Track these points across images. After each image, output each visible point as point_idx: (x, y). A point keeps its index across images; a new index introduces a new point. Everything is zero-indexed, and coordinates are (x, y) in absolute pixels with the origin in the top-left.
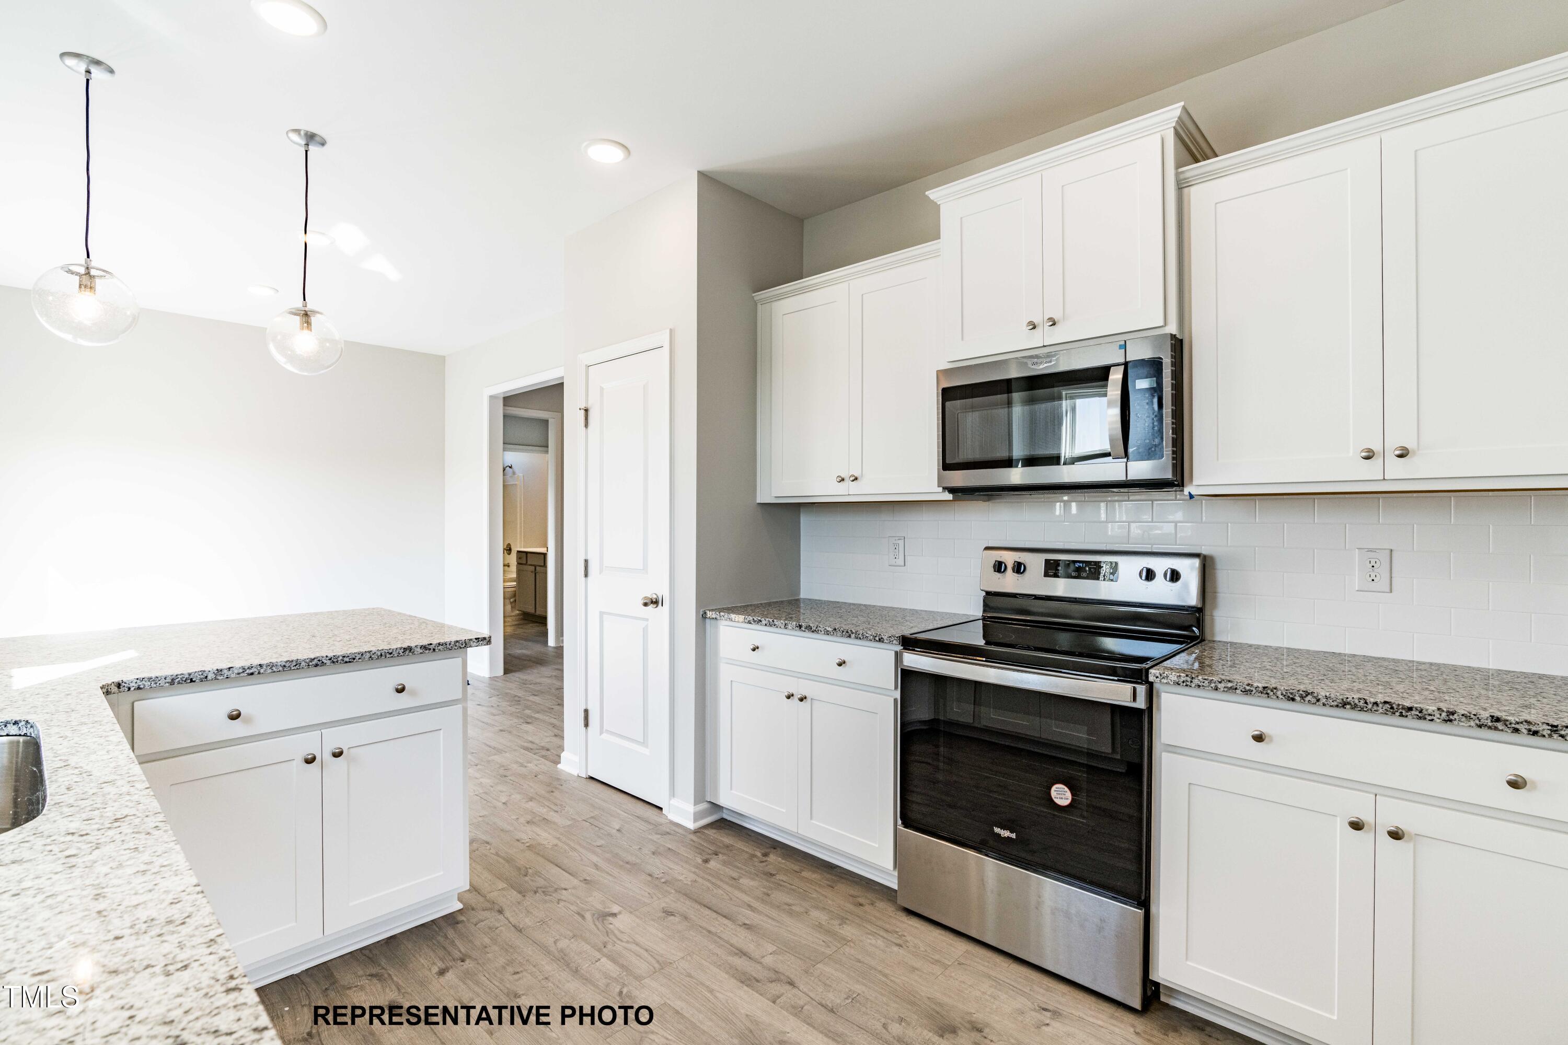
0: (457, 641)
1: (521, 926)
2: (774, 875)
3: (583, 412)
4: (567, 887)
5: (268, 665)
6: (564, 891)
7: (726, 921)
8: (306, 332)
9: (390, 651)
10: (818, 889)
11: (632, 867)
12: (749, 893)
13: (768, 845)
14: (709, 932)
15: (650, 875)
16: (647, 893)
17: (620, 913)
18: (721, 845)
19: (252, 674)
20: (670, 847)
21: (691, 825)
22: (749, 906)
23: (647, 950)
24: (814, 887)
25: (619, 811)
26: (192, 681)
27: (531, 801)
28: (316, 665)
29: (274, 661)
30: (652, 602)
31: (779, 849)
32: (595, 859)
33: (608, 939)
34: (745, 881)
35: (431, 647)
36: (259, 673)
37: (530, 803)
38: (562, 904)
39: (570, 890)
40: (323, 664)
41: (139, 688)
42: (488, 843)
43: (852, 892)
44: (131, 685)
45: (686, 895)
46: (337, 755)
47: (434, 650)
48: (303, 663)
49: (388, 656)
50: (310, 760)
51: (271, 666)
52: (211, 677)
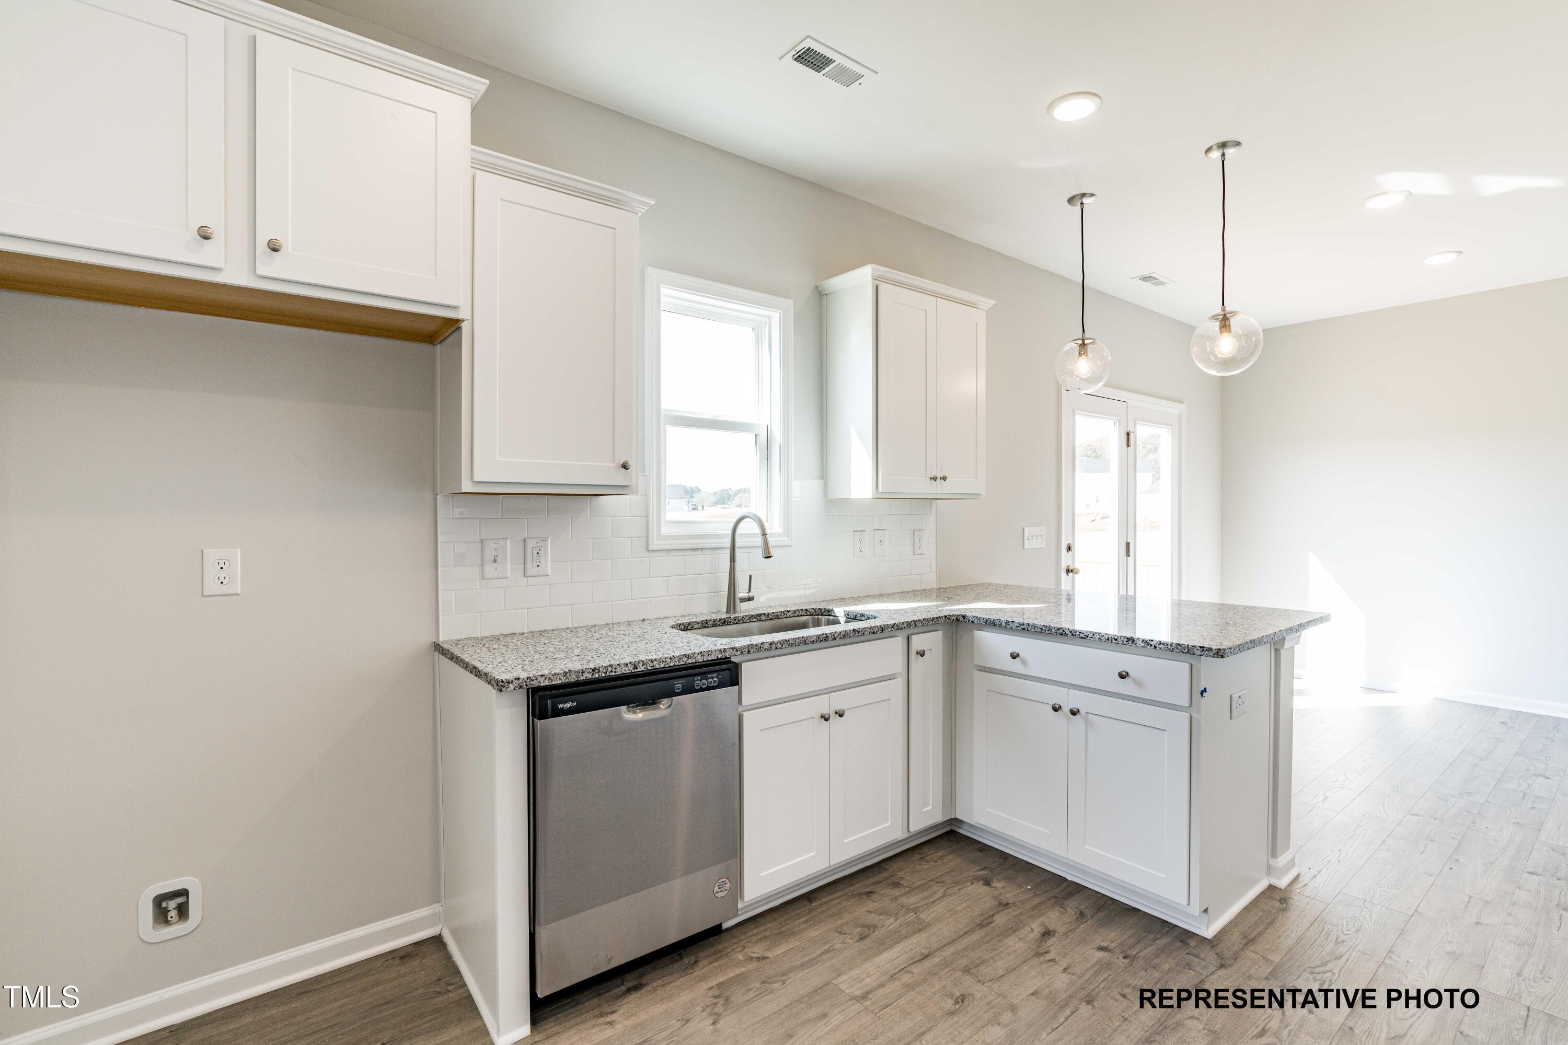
0: (1179, 645)
5: (1032, 625)
9: (1115, 637)
19: (1024, 629)
26: (995, 625)
28: (1062, 634)
36: (1028, 630)
40: (1066, 635)
41: (972, 622)
44: (970, 619)
46: (1074, 713)
47: (1155, 647)
48: (1053, 630)
49: (1114, 641)
50: (1056, 709)
51: (1034, 626)
52: (1003, 624)
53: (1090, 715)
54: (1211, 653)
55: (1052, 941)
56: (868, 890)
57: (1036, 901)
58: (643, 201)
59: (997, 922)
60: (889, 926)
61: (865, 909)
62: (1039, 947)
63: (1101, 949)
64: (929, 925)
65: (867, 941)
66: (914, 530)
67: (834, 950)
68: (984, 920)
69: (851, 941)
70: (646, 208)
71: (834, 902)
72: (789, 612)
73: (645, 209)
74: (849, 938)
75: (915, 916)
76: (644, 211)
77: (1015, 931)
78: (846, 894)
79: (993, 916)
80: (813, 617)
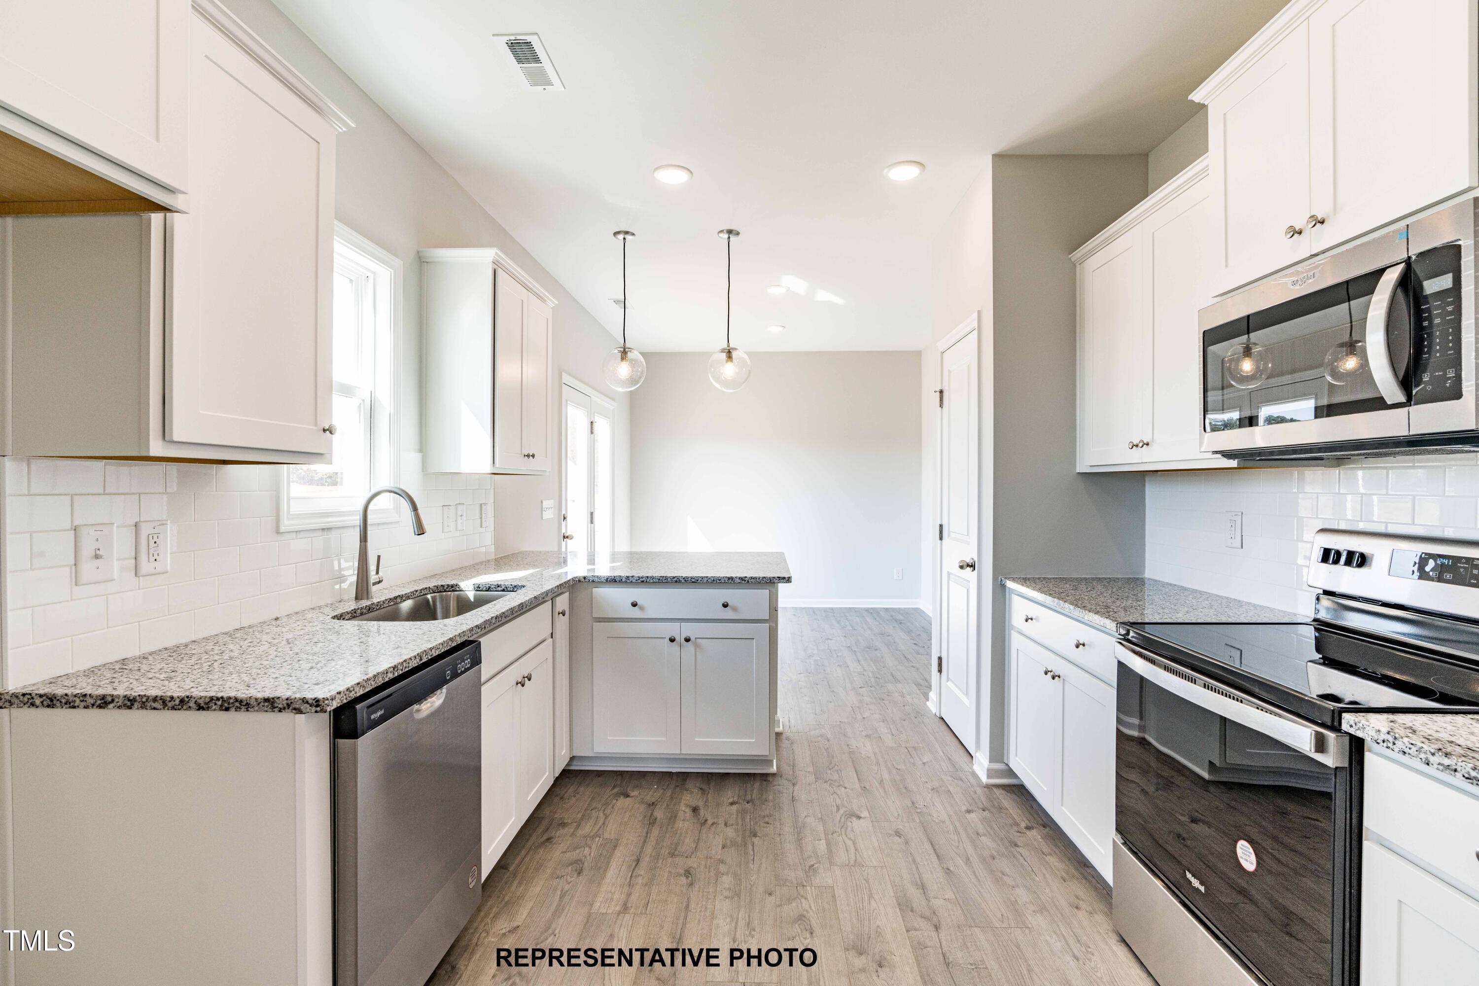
0: (764, 578)
1: (797, 798)
2: (1018, 846)
3: (938, 393)
4: (848, 787)
5: (651, 577)
6: (843, 789)
7: (934, 858)
8: (729, 363)
9: (719, 578)
10: (1048, 876)
11: (904, 791)
12: (978, 849)
13: (1041, 822)
14: (914, 861)
15: (913, 803)
16: (897, 814)
17: (864, 818)
18: (996, 804)
19: (643, 581)
20: (951, 789)
21: (984, 779)
22: (968, 859)
23: (856, 850)
24: (1045, 872)
25: (939, 750)
26: (615, 581)
27: (883, 722)
28: (676, 582)
29: (654, 575)
30: (968, 565)
31: (1047, 829)
32: (886, 776)
33: (839, 830)
34: (986, 841)
35: (746, 579)
36: (647, 582)
37: (881, 724)
38: (835, 795)
39: (847, 790)
40: (680, 581)
41: (593, 581)
42: (828, 740)
43: (1081, 894)
44: (591, 578)
45: (924, 827)
46: (687, 640)
47: (748, 581)
48: (669, 579)
49: (718, 581)
50: (672, 640)
51: (652, 578)
52: (624, 580)
53: (698, 640)
54: (785, 581)
55: (702, 812)
56: (545, 838)
57: (669, 793)
58: (346, 122)
59: (659, 817)
60: (590, 855)
61: (558, 853)
62: (698, 819)
63: (732, 804)
64: (617, 840)
65: (586, 872)
66: (481, 504)
67: (567, 891)
68: (649, 819)
69: (572, 879)
70: (344, 129)
71: (527, 859)
72: (416, 591)
73: (342, 129)
74: (569, 878)
75: (601, 839)
76: (341, 131)
77: (676, 817)
78: (530, 849)
79: (652, 814)
80: (441, 593)
